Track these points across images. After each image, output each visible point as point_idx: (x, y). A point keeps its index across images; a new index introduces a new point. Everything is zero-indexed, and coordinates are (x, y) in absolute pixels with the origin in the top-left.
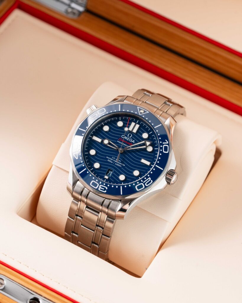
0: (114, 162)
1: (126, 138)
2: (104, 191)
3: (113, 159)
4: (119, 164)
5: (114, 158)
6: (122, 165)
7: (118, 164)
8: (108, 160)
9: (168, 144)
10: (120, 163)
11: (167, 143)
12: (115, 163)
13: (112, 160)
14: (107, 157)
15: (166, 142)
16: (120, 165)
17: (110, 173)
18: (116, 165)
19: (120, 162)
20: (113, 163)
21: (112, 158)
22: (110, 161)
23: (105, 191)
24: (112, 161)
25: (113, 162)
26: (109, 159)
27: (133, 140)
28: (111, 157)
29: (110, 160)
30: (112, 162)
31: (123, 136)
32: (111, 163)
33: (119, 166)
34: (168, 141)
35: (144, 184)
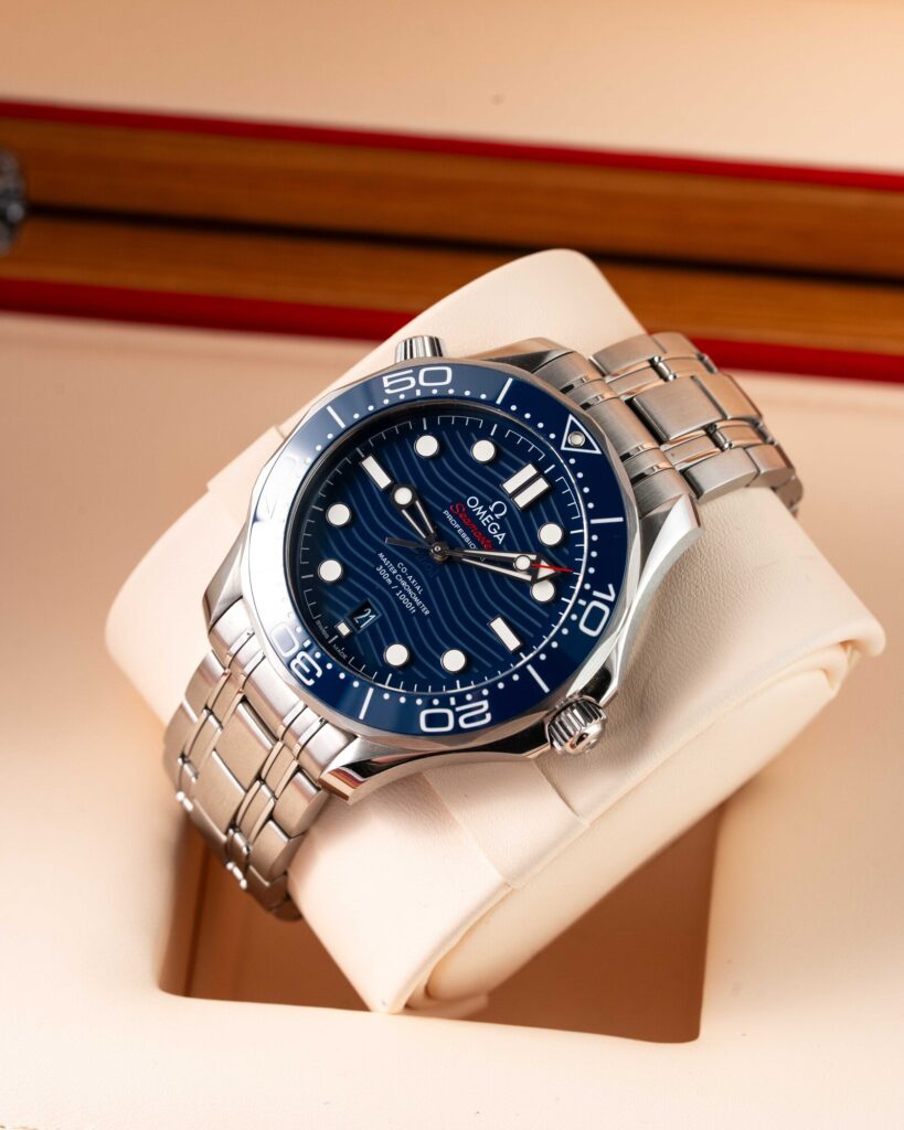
0: (399, 584)
1: (479, 510)
2: (309, 679)
3: (399, 571)
4: (411, 600)
5: (404, 570)
6: (418, 608)
7: (408, 596)
8: (380, 569)
9: (611, 605)
10: (416, 600)
11: (611, 598)
12: (397, 590)
13: (394, 572)
14: (381, 555)
15: (609, 594)
16: (414, 604)
17: (367, 618)
18: (397, 599)
19: (418, 595)
20: (392, 585)
21: (396, 568)
22: (385, 576)
23: (311, 682)
24: (392, 577)
25: (395, 582)
26: (385, 567)
27: (499, 532)
28: (394, 560)
29: (388, 571)
30: (389, 581)
31: (473, 502)
32: (383, 582)
33: (409, 605)
34: (618, 591)
35: (457, 715)
